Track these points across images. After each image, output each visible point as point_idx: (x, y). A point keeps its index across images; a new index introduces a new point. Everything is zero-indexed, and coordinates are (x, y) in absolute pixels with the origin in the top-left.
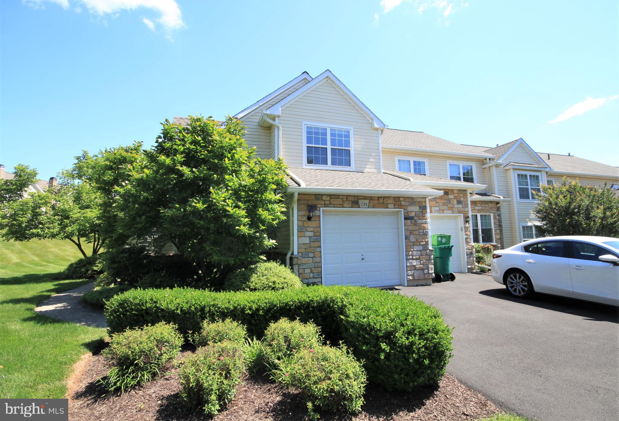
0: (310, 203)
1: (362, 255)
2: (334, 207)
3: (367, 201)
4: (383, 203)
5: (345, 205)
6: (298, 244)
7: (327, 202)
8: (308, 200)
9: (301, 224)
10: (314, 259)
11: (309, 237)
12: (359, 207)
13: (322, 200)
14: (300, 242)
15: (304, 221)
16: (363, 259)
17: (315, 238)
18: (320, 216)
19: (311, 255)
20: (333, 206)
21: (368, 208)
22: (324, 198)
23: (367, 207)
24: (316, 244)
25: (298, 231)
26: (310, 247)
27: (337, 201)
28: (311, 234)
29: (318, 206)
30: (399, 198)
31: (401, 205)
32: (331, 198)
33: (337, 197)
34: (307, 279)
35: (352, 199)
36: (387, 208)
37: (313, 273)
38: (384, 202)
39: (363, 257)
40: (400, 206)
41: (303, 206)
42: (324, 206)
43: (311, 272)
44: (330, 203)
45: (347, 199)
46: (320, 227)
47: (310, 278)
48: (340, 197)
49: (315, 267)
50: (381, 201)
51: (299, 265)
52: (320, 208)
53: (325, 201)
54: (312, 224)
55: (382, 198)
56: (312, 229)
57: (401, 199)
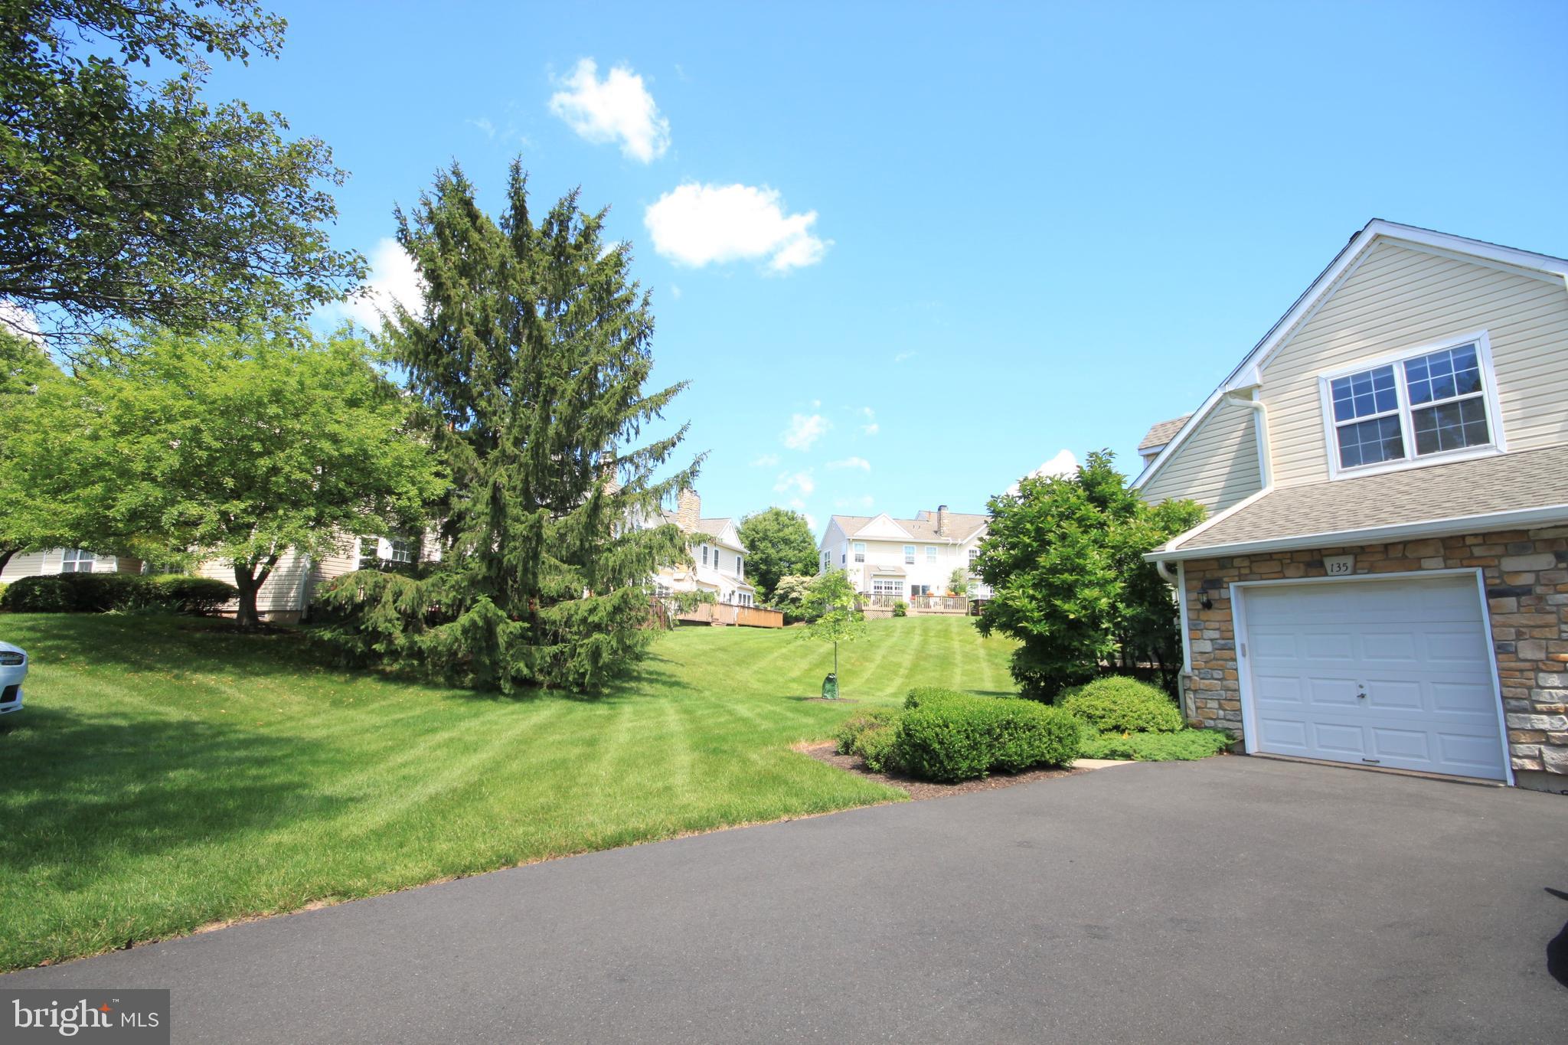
0: (1208, 576)
1: (1361, 687)
2: (1262, 579)
3: (1349, 560)
4: (1404, 557)
5: (1287, 573)
6: (1192, 652)
7: (1243, 571)
8: (1204, 571)
9: (1193, 615)
10: (1225, 683)
11: (1212, 640)
12: (1326, 575)
13: (1233, 567)
14: (1196, 649)
15: (1198, 610)
16: (1363, 696)
17: (1223, 642)
18: (1229, 599)
19: (1218, 674)
20: (1258, 576)
21: (1354, 573)
22: (1236, 563)
23: (1349, 572)
24: (1227, 654)
25: (1190, 629)
26: (1215, 659)
27: (1264, 568)
28: (1216, 635)
29: (1225, 579)
30: (1463, 537)
31: (1472, 557)
32: (1251, 562)
33: (1268, 557)
34: (1212, 719)
35: (1307, 558)
36: (1420, 568)
37: (1225, 710)
38: (1408, 554)
39: (1362, 691)
40: (1470, 560)
41: (1195, 583)
42: (1237, 579)
43: (1221, 707)
44: (1252, 572)
45: (1291, 559)
46: (1231, 620)
47: (1218, 719)
48: (1275, 557)
49: (1226, 699)
50: (1392, 554)
51: (1195, 691)
52: (1228, 583)
53: (1239, 568)
54: (1214, 615)
55: (1401, 547)
56: (1217, 625)
57: (1469, 541)
